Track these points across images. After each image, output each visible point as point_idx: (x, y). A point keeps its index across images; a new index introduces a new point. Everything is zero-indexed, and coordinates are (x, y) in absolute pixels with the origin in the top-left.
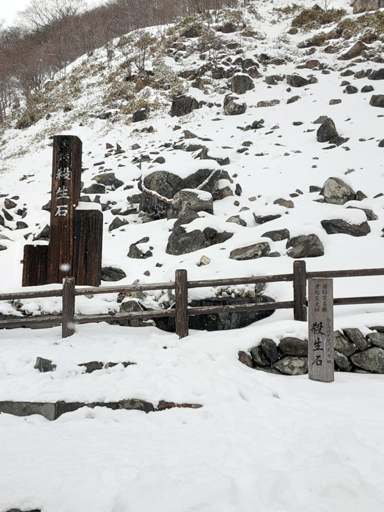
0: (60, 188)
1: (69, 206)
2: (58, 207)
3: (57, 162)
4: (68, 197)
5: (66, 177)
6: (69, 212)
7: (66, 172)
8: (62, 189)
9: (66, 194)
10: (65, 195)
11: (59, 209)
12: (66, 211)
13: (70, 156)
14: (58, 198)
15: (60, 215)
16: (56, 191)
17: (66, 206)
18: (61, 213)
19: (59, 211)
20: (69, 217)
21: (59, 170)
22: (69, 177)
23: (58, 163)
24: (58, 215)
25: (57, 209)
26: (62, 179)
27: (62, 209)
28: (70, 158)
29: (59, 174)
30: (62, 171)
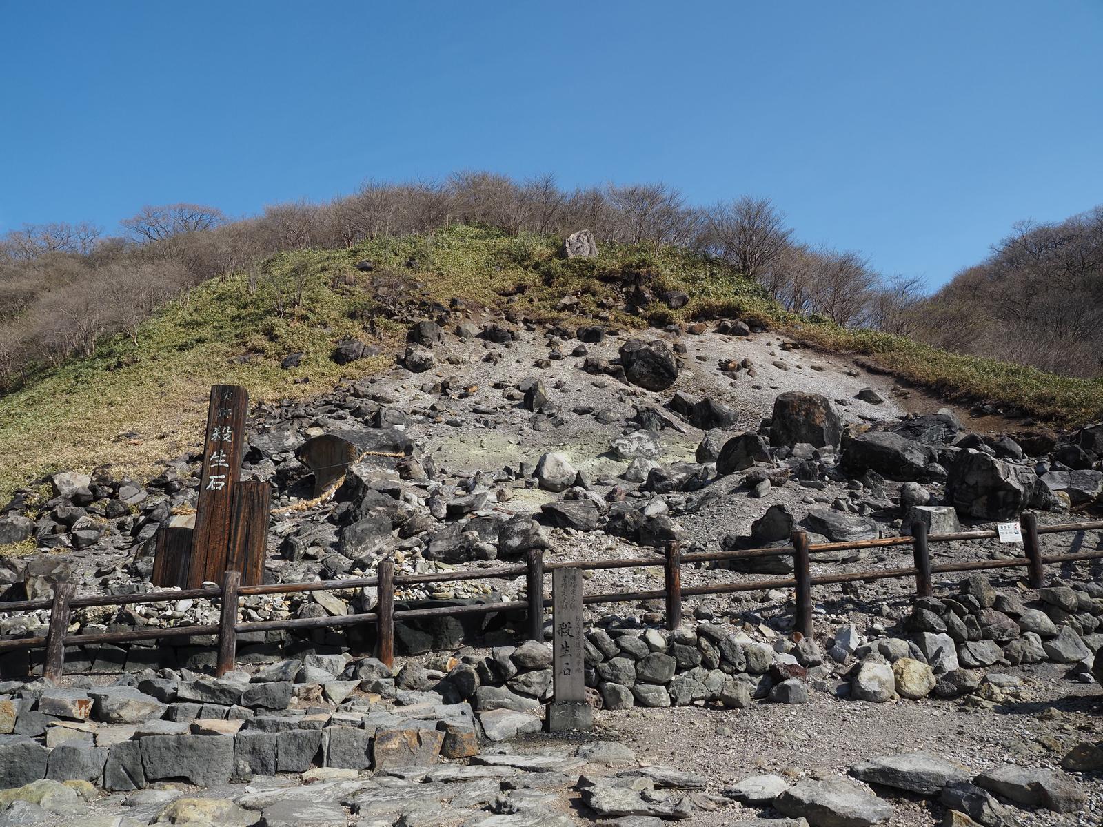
0: (215, 453)
1: (227, 478)
2: (211, 477)
3: (213, 419)
4: (227, 465)
5: (226, 438)
6: (226, 485)
7: (226, 432)
8: (219, 454)
9: (223, 460)
10: (222, 463)
11: (213, 480)
12: (223, 484)
13: (233, 411)
14: (212, 466)
15: (213, 488)
16: (210, 457)
17: (223, 477)
18: (216, 486)
19: (212, 483)
20: (227, 493)
21: (216, 429)
22: (230, 439)
23: (215, 420)
24: (210, 488)
25: (211, 480)
26: (220, 440)
27: (216, 480)
28: (233, 415)
29: (216, 435)
30: (221, 430)
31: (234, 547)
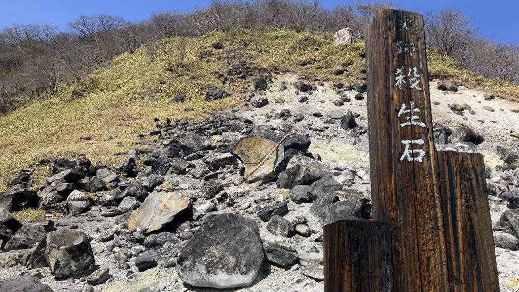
0: (404, 106)
1: (427, 143)
2: (403, 142)
3: (394, 57)
4: (423, 125)
5: (414, 85)
6: (427, 155)
7: (414, 76)
9: (416, 117)
10: (415, 120)
11: (407, 147)
12: (422, 153)
13: (416, 47)
14: (403, 125)
15: (410, 159)
16: (398, 111)
17: (420, 142)
19: (407, 152)
20: (430, 165)
21: (399, 71)
22: (420, 85)
23: (396, 58)
24: (406, 158)
25: (404, 146)
26: (407, 86)
27: (413, 146)
28: (417, 51)
29: (400, 79)
30: (405, 72)
31: (457, 255)
